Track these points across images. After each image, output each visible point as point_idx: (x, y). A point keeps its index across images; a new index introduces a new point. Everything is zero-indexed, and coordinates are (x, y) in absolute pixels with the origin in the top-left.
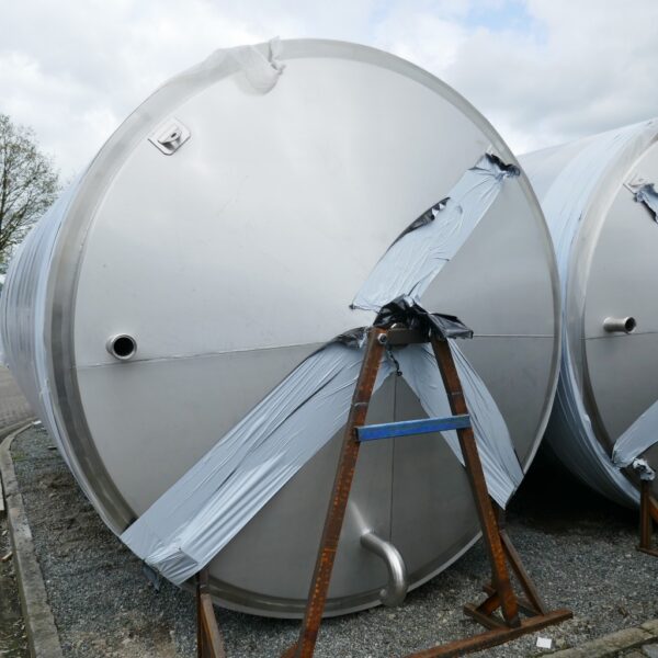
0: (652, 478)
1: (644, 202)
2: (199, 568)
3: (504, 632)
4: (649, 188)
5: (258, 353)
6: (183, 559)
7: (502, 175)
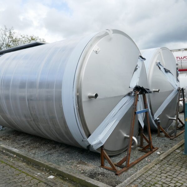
0: (160, 122)
1: (158, 66)
2: (103, 144)
3: (151, 152)
4: (159, 63)
5: (115, 97)
6: (100, 143)
7: (142, 60)
